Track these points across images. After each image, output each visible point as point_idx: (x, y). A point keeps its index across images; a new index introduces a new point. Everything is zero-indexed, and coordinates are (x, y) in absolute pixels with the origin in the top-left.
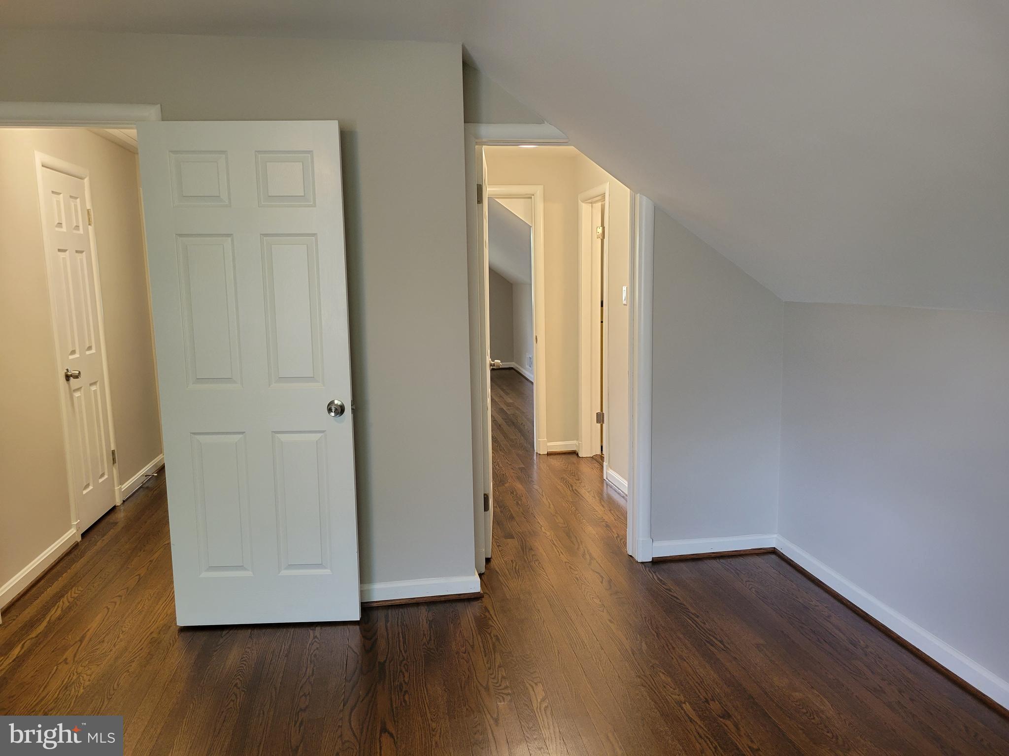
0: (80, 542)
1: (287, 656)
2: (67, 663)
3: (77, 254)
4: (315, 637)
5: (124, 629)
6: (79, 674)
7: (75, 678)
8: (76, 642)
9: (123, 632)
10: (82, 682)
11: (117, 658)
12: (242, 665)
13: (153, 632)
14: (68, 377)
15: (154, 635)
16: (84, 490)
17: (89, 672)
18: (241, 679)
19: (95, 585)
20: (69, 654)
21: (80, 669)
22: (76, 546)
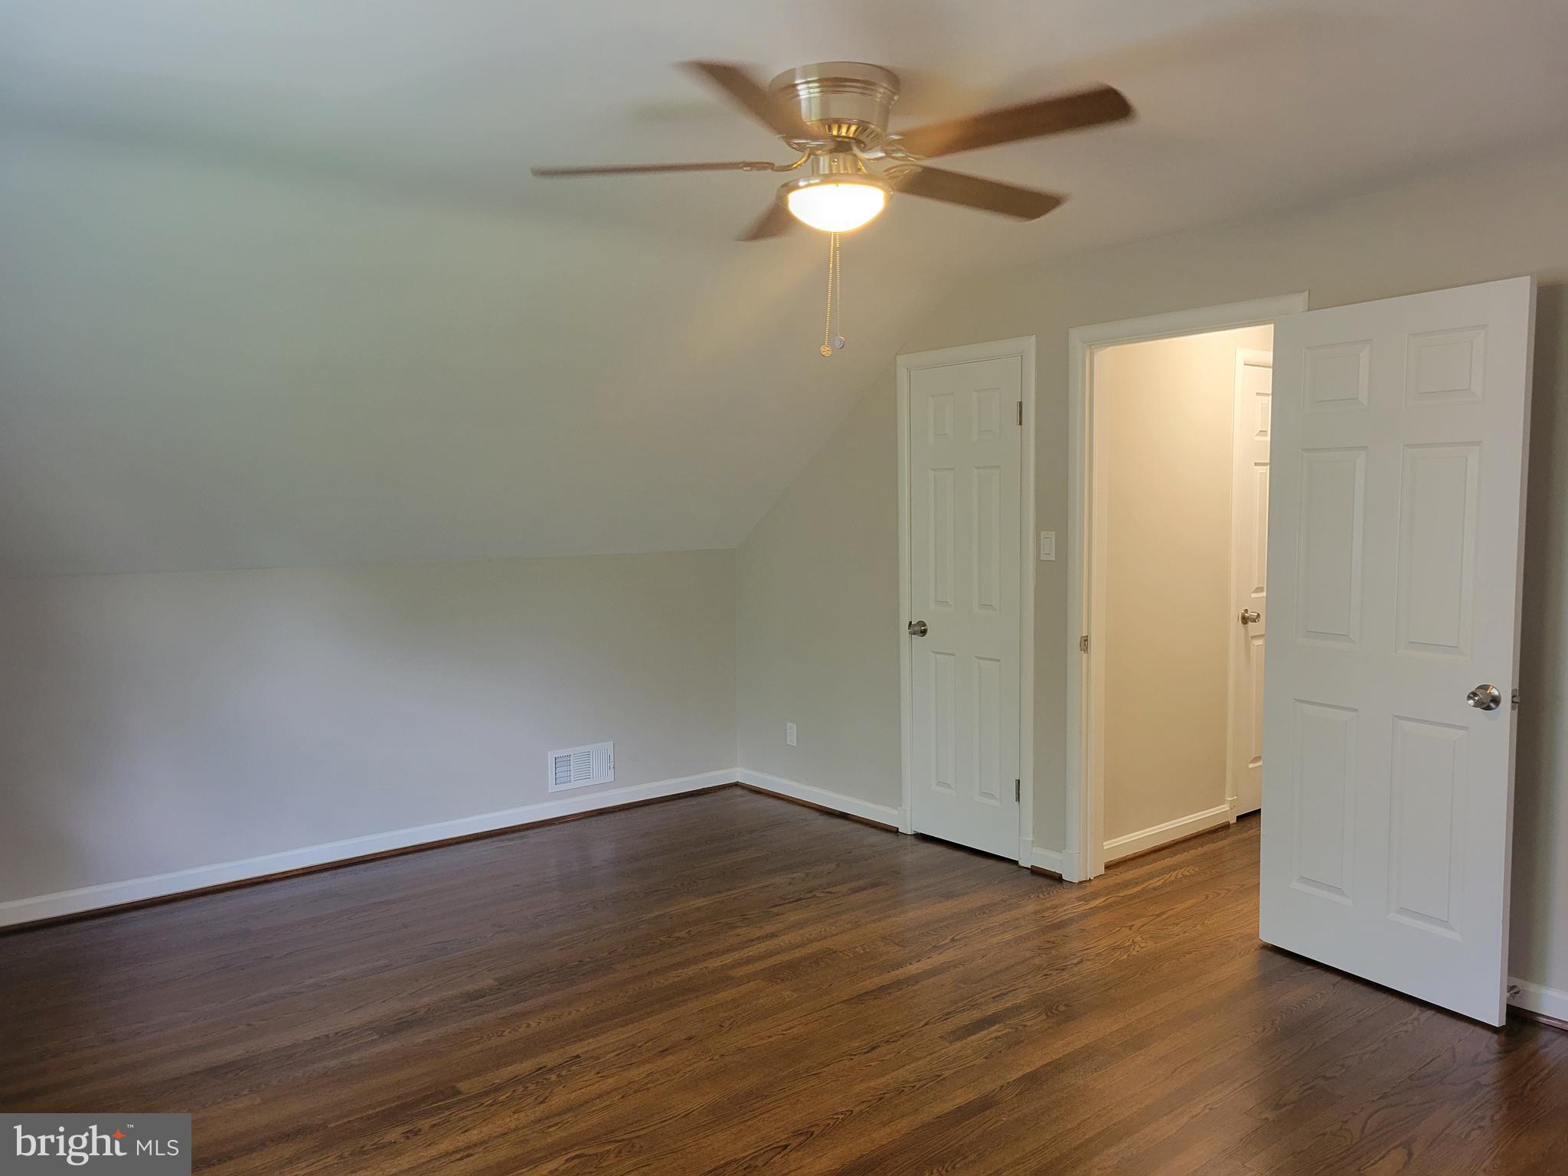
0: (1233, 824)
1: (1359, 1021)
2: (1130, 929)
3: (1256, 467)
4: (1417, 1019)
5: (1206, 922)
6: (1134, 942)
7: (1127, 944)
8: (1153, 915)
9: (1203, 923)
10: (1131, 950)
11: (1177, 944)
12: (1297, 1006)
13: (1232, 936)
14: (1245, 620)
15: (1231, 939)
16: (1251, 763)
17: (1143, 945)
18: (1284, 1017)
19: (1213, 871)
20: (1138, 923)
21: (1139, 938)
22: (1226, 827)
